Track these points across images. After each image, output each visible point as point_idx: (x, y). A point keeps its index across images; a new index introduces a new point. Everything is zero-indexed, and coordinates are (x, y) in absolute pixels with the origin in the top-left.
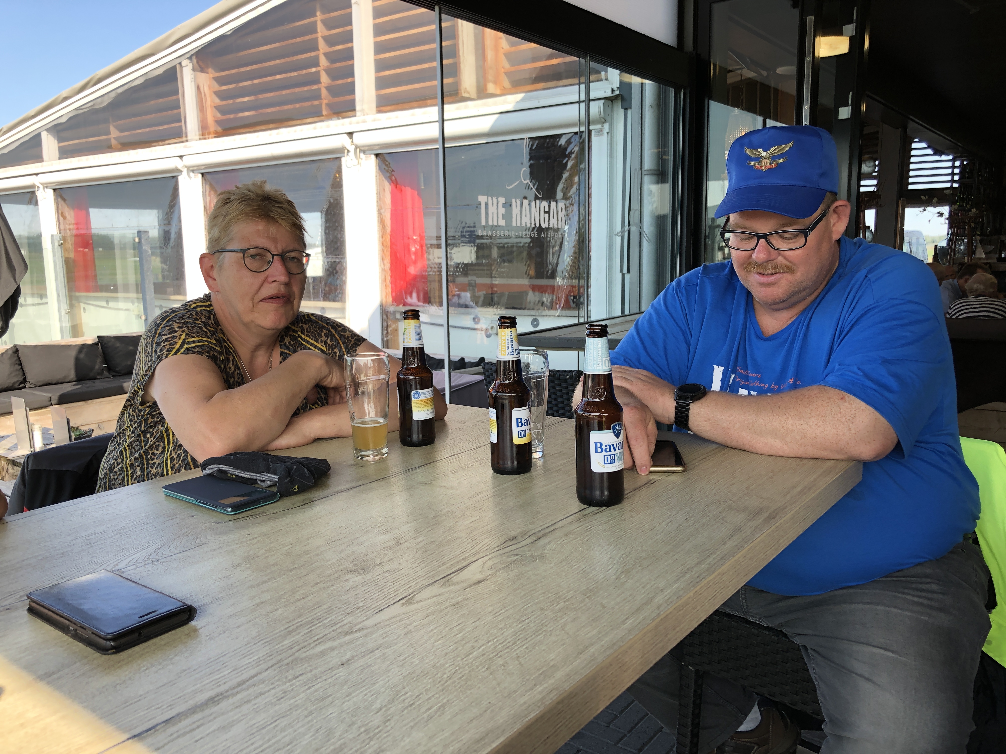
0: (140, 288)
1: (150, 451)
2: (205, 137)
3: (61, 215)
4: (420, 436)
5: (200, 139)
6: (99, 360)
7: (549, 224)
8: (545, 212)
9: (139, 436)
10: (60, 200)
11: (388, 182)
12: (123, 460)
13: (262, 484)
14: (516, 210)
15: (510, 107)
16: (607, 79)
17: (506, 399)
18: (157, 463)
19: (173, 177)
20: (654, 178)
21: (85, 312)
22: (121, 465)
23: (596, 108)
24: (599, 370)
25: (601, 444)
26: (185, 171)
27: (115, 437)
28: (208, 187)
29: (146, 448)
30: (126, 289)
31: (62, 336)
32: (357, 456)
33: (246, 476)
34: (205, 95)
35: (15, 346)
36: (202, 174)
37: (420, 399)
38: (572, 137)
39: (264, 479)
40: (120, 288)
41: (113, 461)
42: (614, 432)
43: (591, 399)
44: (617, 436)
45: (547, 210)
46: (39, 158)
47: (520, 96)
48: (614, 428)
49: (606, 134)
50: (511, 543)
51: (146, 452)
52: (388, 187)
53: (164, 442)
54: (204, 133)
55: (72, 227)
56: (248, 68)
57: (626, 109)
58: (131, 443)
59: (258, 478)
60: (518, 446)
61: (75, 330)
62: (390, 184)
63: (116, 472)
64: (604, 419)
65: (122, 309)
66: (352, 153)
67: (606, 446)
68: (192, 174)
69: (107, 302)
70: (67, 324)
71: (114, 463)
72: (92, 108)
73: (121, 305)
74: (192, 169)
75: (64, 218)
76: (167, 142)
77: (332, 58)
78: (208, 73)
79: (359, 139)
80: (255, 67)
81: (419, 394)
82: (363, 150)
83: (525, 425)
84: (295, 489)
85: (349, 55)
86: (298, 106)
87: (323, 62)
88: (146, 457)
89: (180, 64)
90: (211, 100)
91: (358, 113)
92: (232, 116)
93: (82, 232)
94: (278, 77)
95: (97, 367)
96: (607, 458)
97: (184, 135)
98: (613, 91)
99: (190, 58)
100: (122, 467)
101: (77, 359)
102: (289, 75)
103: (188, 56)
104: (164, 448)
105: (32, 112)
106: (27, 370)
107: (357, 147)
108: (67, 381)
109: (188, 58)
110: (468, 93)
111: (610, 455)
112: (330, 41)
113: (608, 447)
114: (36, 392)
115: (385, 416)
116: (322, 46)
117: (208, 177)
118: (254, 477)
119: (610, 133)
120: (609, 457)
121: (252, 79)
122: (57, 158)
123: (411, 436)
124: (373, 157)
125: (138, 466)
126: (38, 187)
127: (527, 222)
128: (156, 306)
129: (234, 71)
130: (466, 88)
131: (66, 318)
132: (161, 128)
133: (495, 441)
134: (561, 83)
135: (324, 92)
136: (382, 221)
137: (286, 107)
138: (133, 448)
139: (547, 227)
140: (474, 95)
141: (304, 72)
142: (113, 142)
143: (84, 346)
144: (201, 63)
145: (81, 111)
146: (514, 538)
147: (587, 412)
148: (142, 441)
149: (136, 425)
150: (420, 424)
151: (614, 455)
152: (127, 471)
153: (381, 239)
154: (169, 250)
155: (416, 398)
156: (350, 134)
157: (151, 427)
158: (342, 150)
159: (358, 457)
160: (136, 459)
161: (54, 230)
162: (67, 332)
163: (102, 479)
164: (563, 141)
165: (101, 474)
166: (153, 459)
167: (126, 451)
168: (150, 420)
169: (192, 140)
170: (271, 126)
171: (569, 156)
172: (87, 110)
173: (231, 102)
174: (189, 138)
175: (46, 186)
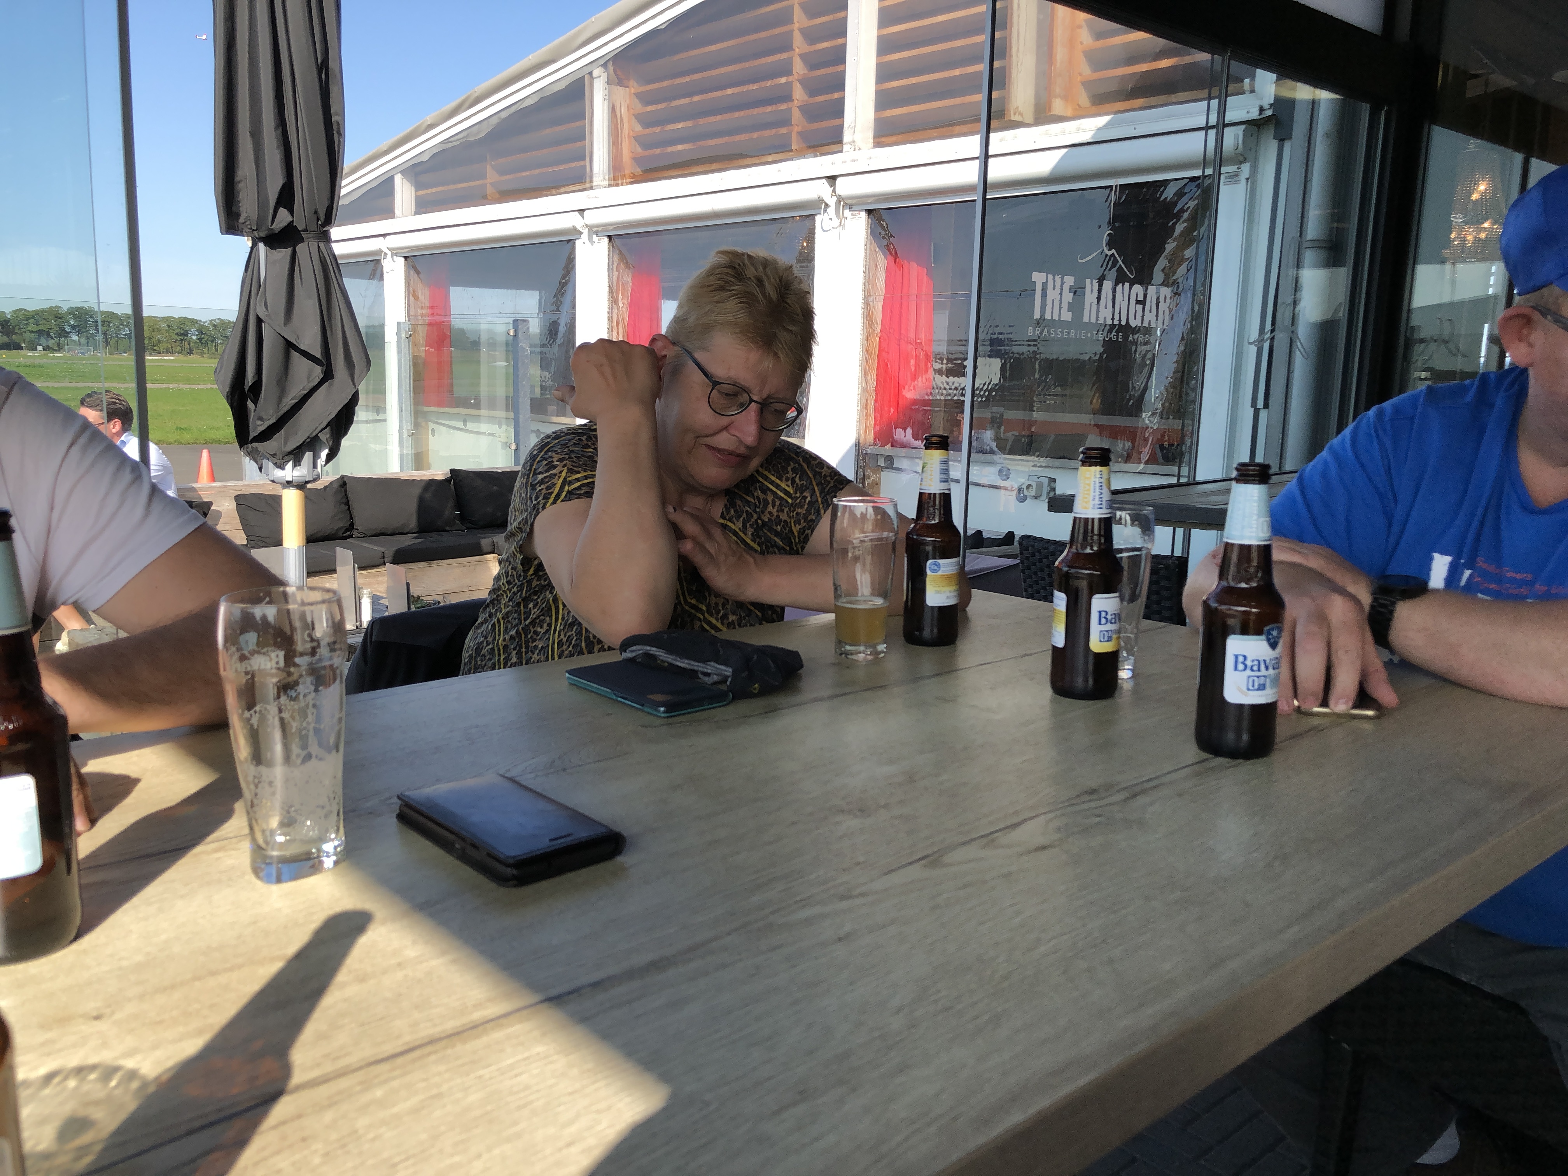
0: (512, 404)
1: (531, 628)
2: (617, 182)
3: (411, 293)
4: (935, 630)
5: (610, 186)
6: (451, 504)
7: (1142, 321)
8: (1138, 302)
9: (518, 604)
10: (412, 272)
11: (884, 254)
12: (494, 639)
13: (706, 679)
14: (1090, 297)
15: (1086, 137)
16: (1252, 91)
17: (1082, 578)
18: (540, 646)
19: (568, 241)
20: (1321, 255)
21: (433, 436)
22: (491, 646)
23: (1232, 138)
24: (1250, 538)
25: (1245, 658)
26: (585, 231)
27: (488, 606)
28: (616, 258)
29: (527, 622)
30: (492, 406)
31: (402, 468)
32: (840, 652)
33: (683, 665)
34: (622, 120)
35: (343, 477)
36: (610, 237)
37: (940, 573)
38: (1186, 184)
39: (709, 671)
40: (484, 403)
41: (482, 639)
42: (1268, 640)
43: (1232, 584)
44: (1273, 645)
45: (1141, 298)
46: (388, 212)
47: (1103, 120)
48: (1269, 633)
49: (1244, 181)
50: (1088, 798)
51: (526, 630)
52: (882, 261)
53: (551, 617)
54: (617, 177)
55: (424, 311)
56: (687, 79)
57: (1282, 140)
58: (507, 613)
59: (700, 669)
60: (1098, 656)
61: (419, 460)
62: (886, 258)
63: (484, 655)
64: (1252, 618)
65: (484, 433)
66: (831, 210)
67: (1253, 661)
68: (595, 238)
69: (465, 422)
70: (409, 451)
71: (483, 641)
72: (465, 139)
73: (484, 427)
74: (595, 230)
75: (416, 298)
76: (563, 190)
77: (813, 62)
78: (628, 87)
79: (845, 187)
80: (696, 76)
81: (939, 566)
82: (848, 203)
83: (1111, 623)
84: (755, 689)
85: (839, 57)
86: (755, 135)
87: (799, 68)
88: (526, 636)
89: (591, 73)
90: (630, 127)
91: (846, 147)
92: (658, 151)
93: (438, 319)
94: (729, 91)
95: (447, 513)
96: (1253, 681)
97: (588, 180)
98: (1262, 110)
99: (605, 65)
100: (493, 649)
101: (421, 500)
102: (745, 88)
103: (602, 62)
104: (550, 625)
105: (384, 146)
106: (355, 513)
107: (840, 199)
108: (406, 532)
109: (601, 66)
110: (1021, 114)
111: (1258, 677)
112: (811, 37)
113: (1256, 663)
114: (367, 545)
115: (884, 595)
116: (799, 44)
117: (617, 241)
118: (696, 668)
119: (1252, 180)
120: (1256, 679)
121: (691, 94)
122: (413, 213)
123: (920, 629)
124: (864, 215)
125: (514, 649)
126: (386, 254)
127: (1105, 315)
128: (532, 431)
129: (665, 84)
130: (1017, 108)
131: (408, 442)
132: (556, 169)
133: (1060, 642)
134: (1173, 98)
135: (796, 115)
136: (868, 315)
137: (737, 138)
138: (508, 621)
139: (1139, 325)
140: (1029, 119)
141: (769, 83)
142: (490, 190)
143: (431, 483)
144: (619, 73)
145: (450, 145)
146: (1093, 791)
147: (1225, 604)
148: (522, 612)
149: (515, 589)
150: (936, 614)
151: (1265, 676)
152: (499, 655)
153: (865, 342)
154: (555, 349)
155: (934, 571)
156: (832, 179)
157: (535, 593)
158: (819, 204)
159: (841, 654)
160: (512, 638)
161: (402, 317)
162: (410, 462)
163: (465, 664)
164: (1169, 193)
165: (465, 655)
166: (535, 640)
167: (499, 626)
168: (535, 583)
169: (599, 186)
170: (714, 166)
171: (1178, 217)
172: (458, 142)
173: (658, 129)
174: (595, 184)
175: (395, 252)
